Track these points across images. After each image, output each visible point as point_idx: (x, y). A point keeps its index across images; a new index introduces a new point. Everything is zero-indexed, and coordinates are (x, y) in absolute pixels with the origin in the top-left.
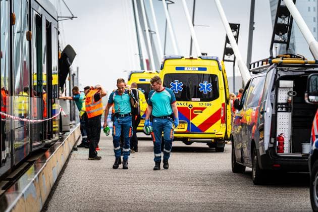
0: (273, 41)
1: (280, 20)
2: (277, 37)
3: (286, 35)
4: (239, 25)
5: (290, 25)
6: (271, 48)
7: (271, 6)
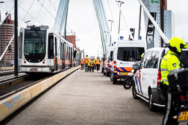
0: (147, 35)
1: (150, 26)
2: (148, 33)
3: (153, 32)
4: (134, 29)
5: (154, 28)
6: (147, 38)
7: (145, 26)
